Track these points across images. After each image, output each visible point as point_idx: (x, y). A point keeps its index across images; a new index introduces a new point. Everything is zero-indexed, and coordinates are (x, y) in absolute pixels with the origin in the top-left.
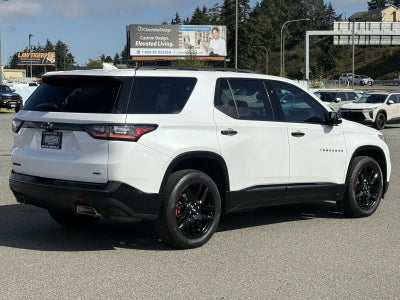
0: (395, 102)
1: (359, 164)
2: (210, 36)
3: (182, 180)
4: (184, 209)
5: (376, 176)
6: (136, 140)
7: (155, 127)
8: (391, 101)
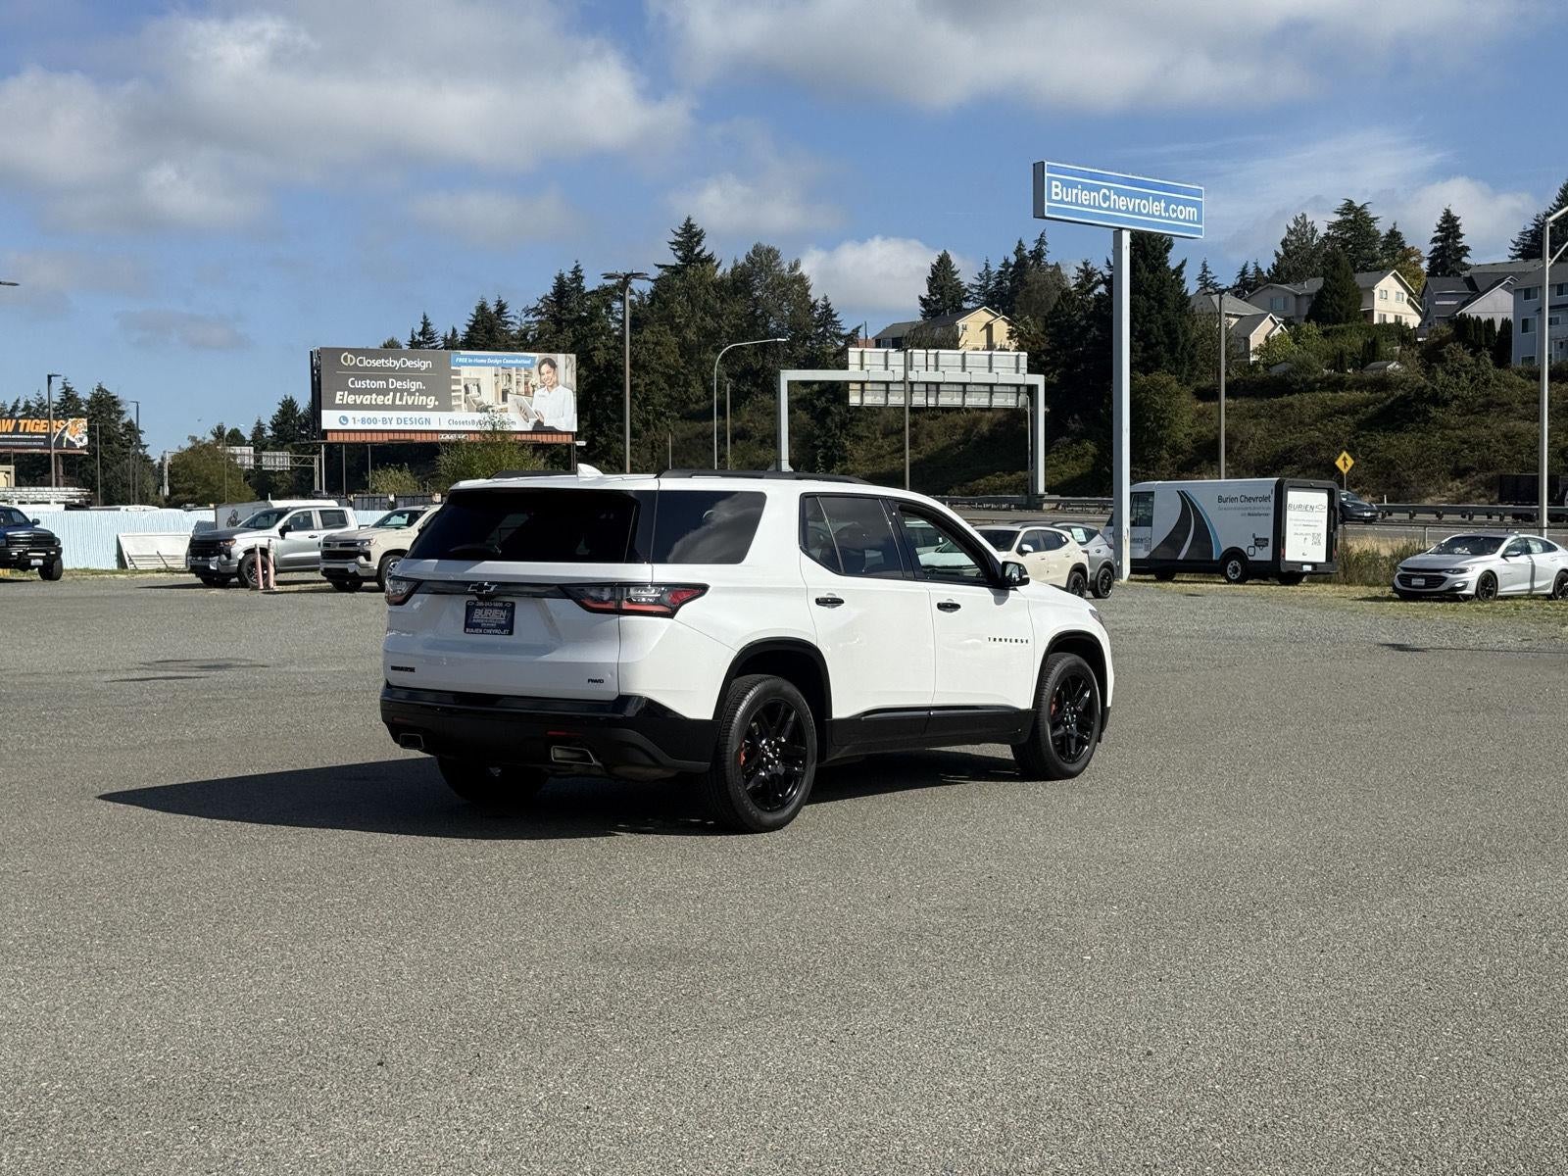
0: (1037, 549)
1: (1057, 670)
2: (535, 379)
3: (751, 693)
4: (753, 752)
5: (1087, 695)
6: (670, 614)
7: (701, 589)
8: (1026, 547)
